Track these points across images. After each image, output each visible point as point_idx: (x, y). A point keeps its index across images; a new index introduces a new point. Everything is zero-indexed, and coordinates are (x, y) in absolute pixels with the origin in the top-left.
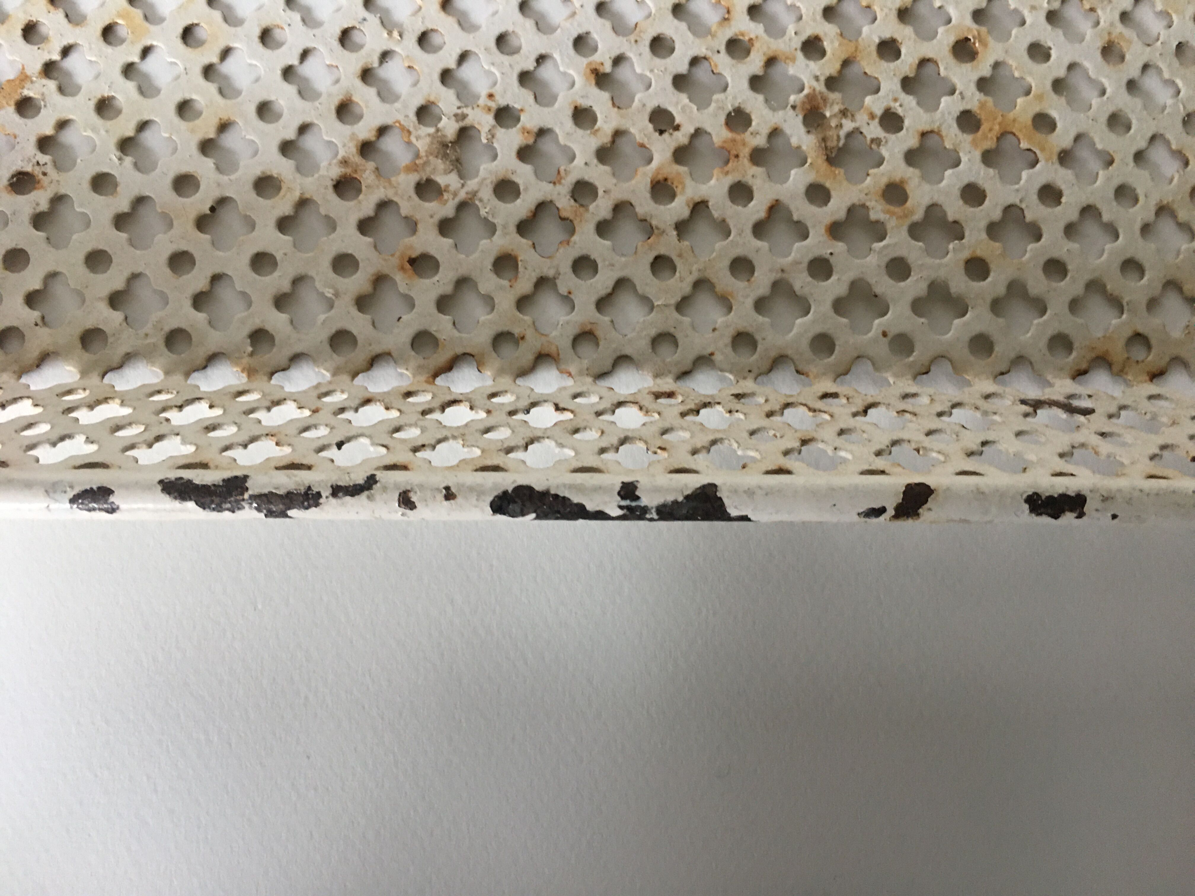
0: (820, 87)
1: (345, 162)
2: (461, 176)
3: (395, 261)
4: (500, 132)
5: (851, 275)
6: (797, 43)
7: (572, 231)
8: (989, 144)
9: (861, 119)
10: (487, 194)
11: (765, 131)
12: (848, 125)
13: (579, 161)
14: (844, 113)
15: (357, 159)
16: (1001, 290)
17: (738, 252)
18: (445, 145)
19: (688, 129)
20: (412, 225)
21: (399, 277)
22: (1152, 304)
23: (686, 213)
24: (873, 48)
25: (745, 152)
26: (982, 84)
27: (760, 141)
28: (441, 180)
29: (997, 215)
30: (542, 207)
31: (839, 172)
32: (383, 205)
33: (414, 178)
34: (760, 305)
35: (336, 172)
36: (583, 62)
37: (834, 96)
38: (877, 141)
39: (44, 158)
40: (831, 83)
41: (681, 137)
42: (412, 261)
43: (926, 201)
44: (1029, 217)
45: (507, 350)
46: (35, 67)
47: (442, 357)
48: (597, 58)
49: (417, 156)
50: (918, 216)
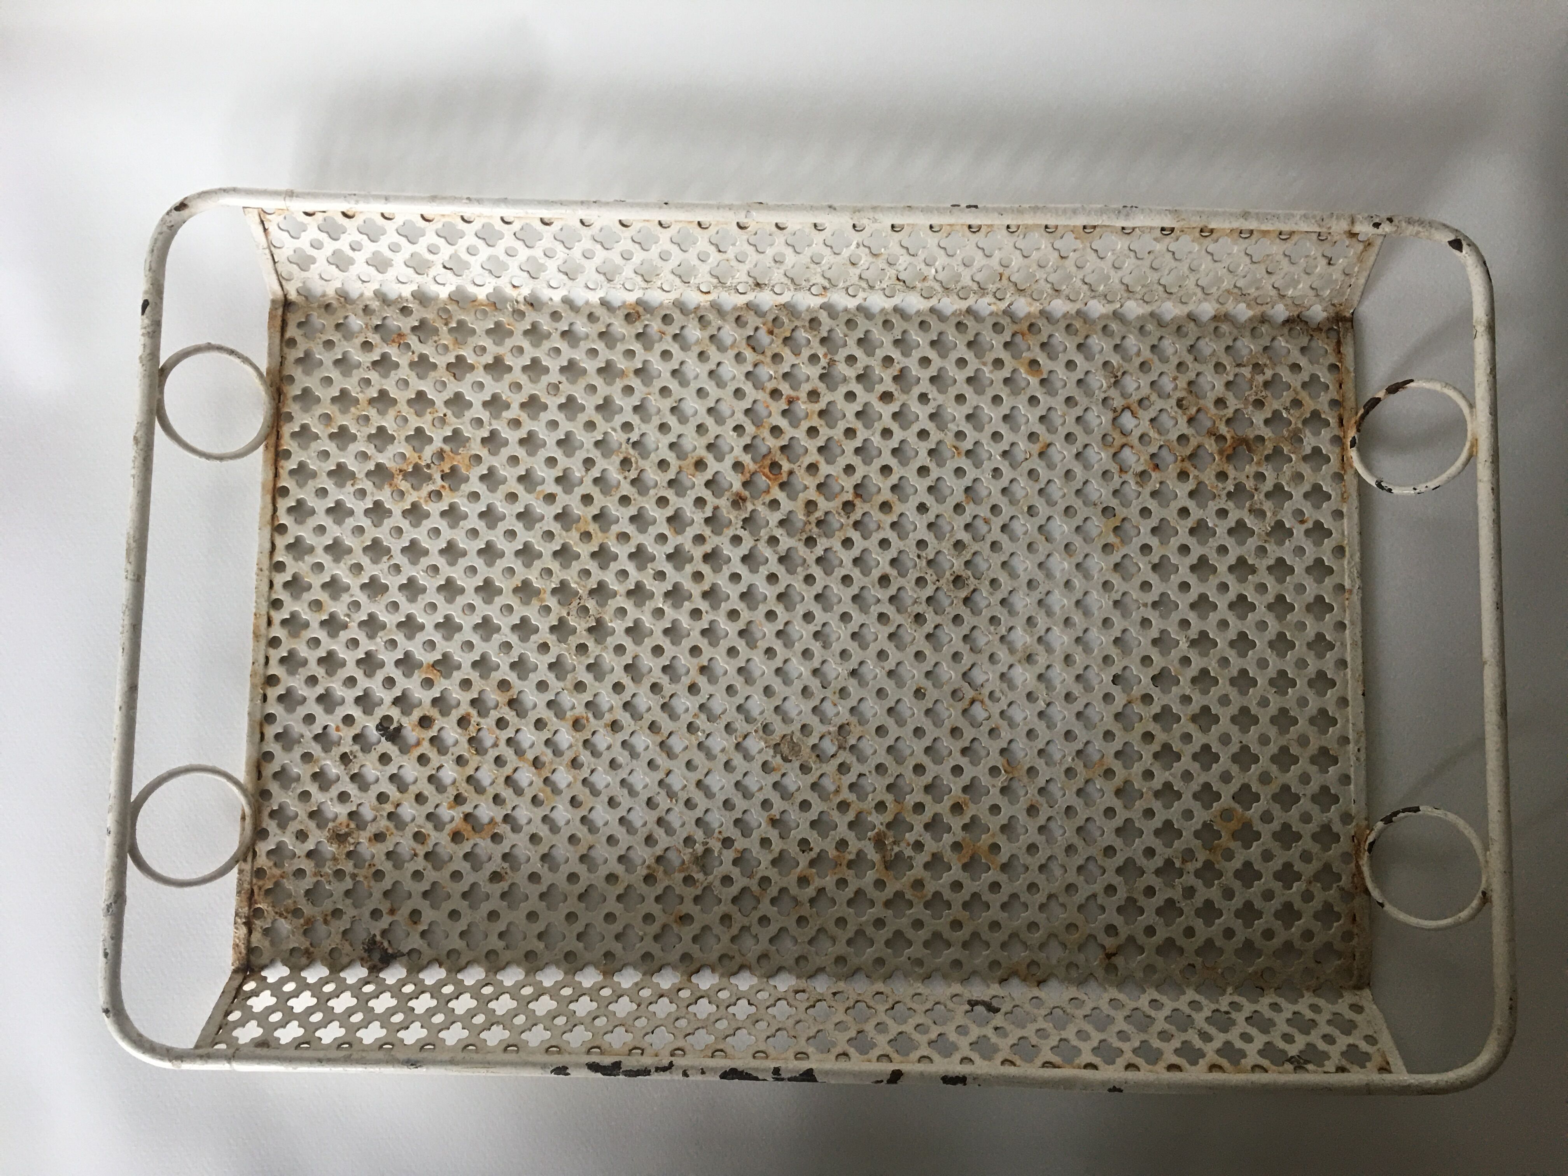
0: (883, 828)
1: (649, 867)
2: (706, 874)
3: (672, 918)
4: (725, 851)
5: (895, 928)
6: (873, 804)
7: (759, 902)
8: (966, 860)
9: (903, 844)
10: (717, 883)
11: (855, 851)
12: (896, 849)
13: (762, 866)
14: (894, 843)
15: (655, 866)
16: (967, 937)
17: (840, 915)
18: (697, 858)
19: (817, 850)
20: (681, 899)
21: (674, 926)
22: (1042, 946)
23: (814, 894)
24: (910, 808)
25: (845, 862)
26: (965, 827)
27: (852, 857)
28: (696, 876)
29: (967, 898)
30: (744, 890)
31: (891, 873)
32: (667, 888)
33: (682, 875)
34: (849, 942)
35: (645, 872)
36: (766, 814)
37: (890, 833)
38: (910, 858)
39: (506, 865)
40: (889, 825)
41: (813, 854)
42: (681, 918)
43: (933, 890)
44: (984, 898)
45: (726, 962)
46: (499, 819)
47: (693, 967)
48: (773, 812)
49: (683, 862)
50: (929, 897)
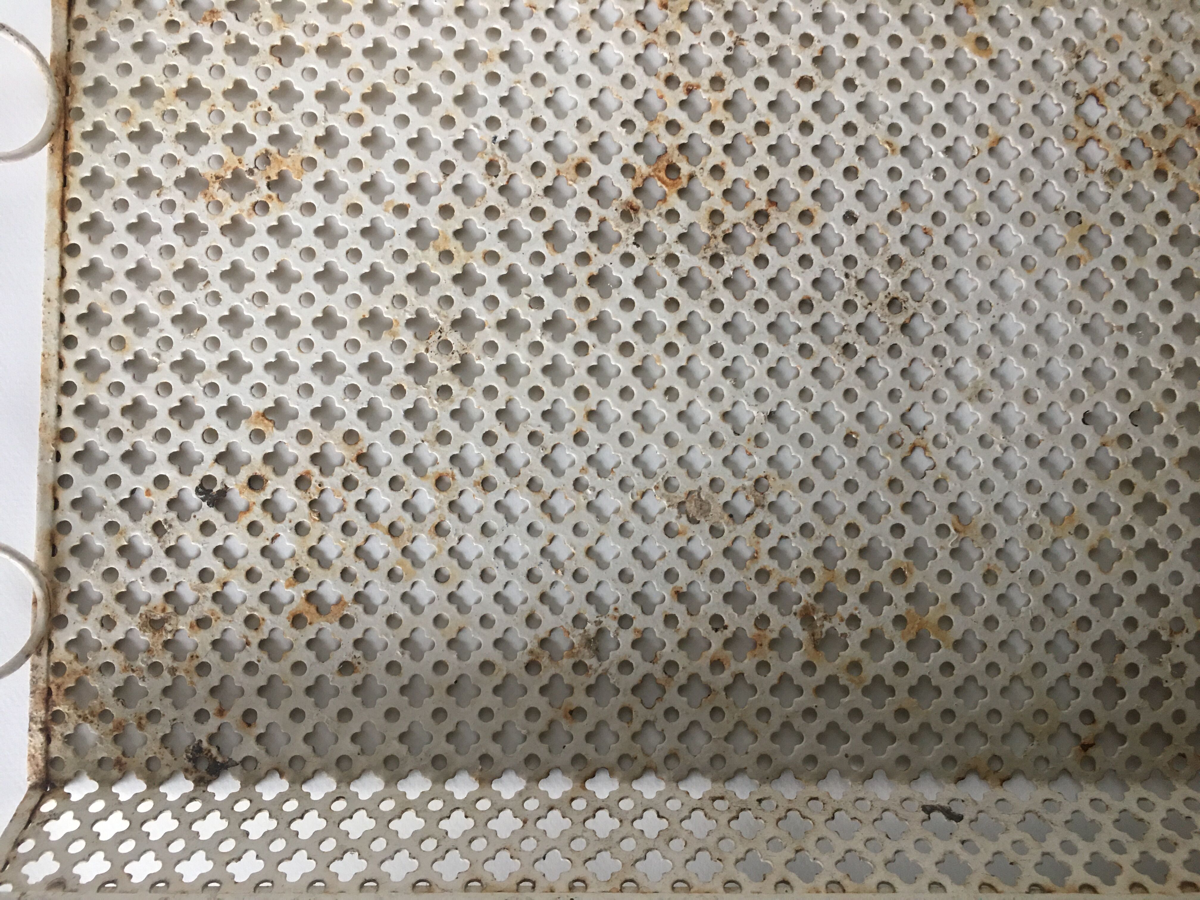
0: (811, 601)
1: (531, 652)
2: (600, 659)
3: (561, 712)
4: (622, 632)
5: (827, 720)
6: (798, 573)
7: (664, 691)
8: (912, 637)
9: (835, 620)
10: (614, 670)
11: (778, 629)
12: (827, 625)
13: (667, 649)
14: (825, 618)
15: (538, 650)
16: (915, 729)
17: (762, 705)
18: (589, 641)
19: (732, 628)
20: (571, 690)
21: (563, 722)
22: (1005, 737)
23: (731, 681)
24: (843, 576)
25: (766, 643)
26: (909, 598)
27: (775, 635)
28: (588, 662)
29: (914, 682)
30: (647, 677)
31: (822, 653)
32: (554, 677)
33: (572, 661)
34: (774, 737)
35: (526, 658)
36: (671, 587)
37: (820, 606)
38: (844, 635)
39: (358, 654)
40: (818, 597)
41: (728, 633)
42: (571, 712)
43: (873, 674)
44: (934, 683)
45: (626, 763)
46: (349, 597)
47: (589, 770)
48: (678, 584)
49: (572, 645)
50: (868, 682)
